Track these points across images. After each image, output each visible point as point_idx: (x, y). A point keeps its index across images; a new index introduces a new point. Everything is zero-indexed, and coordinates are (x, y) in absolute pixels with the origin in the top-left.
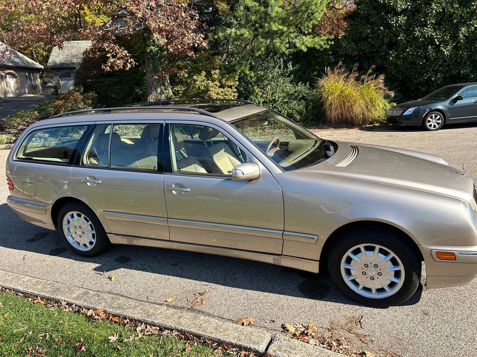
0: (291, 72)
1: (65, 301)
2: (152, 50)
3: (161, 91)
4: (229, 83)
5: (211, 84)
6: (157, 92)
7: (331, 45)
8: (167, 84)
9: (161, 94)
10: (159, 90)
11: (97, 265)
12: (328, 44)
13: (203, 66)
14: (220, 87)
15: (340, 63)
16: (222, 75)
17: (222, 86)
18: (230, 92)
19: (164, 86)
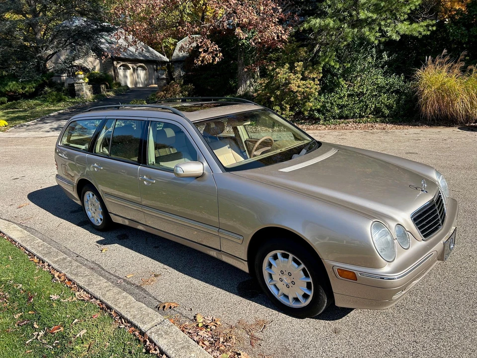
0: (386, 63)
1: (47, 262)
2: (244, 43)
3: (251, 83)
4: (312, 76)
5: (292, 76)
6: (246, 84)
7: (433, 32)
8: (256, 77)
9: (250, 87)
10: (248, 82)
11: (102, 238)
12: (429, 30)
13: (287, 58)
14: (302, 79)
15: (444, 52)
16: (306, 67)
17: (304, 79)
18: (312, 84)
19: (254, 78)
